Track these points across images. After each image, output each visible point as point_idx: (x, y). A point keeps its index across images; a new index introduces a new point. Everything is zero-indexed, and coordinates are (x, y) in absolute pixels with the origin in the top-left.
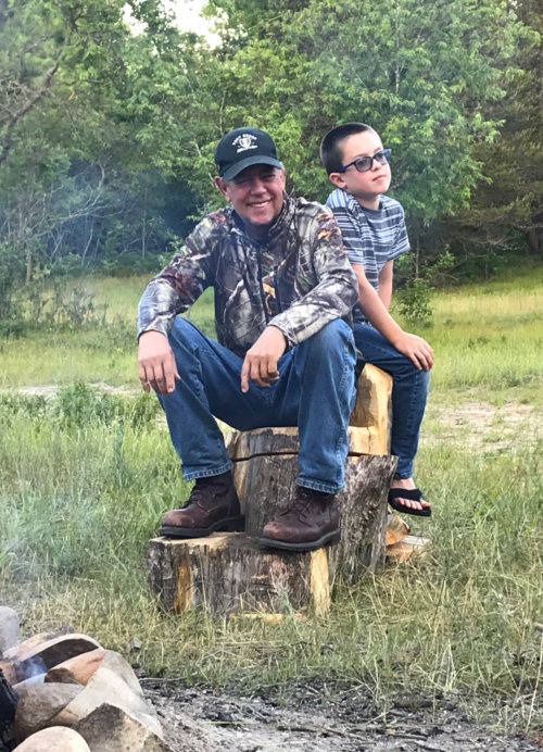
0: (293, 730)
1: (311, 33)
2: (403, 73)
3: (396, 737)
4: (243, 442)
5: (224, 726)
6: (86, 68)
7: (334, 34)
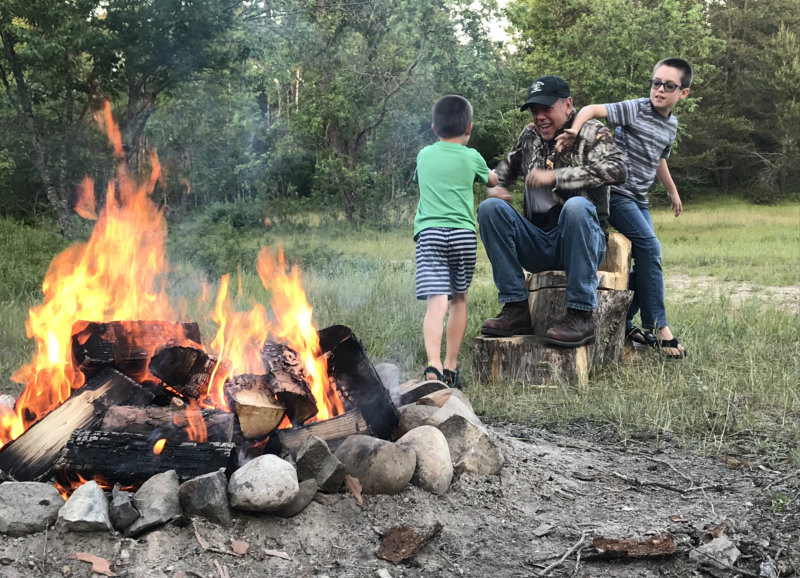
0: (568, 447)
1: (576, 41)
2: (636, 67)
3: (633, 454)
4: (534, 280)
5: (525, 441)
6: (433, 64)
7: (591, 41)
